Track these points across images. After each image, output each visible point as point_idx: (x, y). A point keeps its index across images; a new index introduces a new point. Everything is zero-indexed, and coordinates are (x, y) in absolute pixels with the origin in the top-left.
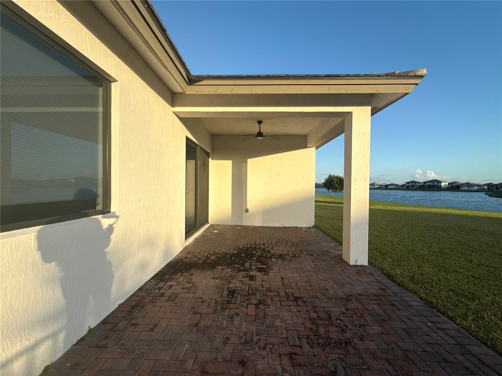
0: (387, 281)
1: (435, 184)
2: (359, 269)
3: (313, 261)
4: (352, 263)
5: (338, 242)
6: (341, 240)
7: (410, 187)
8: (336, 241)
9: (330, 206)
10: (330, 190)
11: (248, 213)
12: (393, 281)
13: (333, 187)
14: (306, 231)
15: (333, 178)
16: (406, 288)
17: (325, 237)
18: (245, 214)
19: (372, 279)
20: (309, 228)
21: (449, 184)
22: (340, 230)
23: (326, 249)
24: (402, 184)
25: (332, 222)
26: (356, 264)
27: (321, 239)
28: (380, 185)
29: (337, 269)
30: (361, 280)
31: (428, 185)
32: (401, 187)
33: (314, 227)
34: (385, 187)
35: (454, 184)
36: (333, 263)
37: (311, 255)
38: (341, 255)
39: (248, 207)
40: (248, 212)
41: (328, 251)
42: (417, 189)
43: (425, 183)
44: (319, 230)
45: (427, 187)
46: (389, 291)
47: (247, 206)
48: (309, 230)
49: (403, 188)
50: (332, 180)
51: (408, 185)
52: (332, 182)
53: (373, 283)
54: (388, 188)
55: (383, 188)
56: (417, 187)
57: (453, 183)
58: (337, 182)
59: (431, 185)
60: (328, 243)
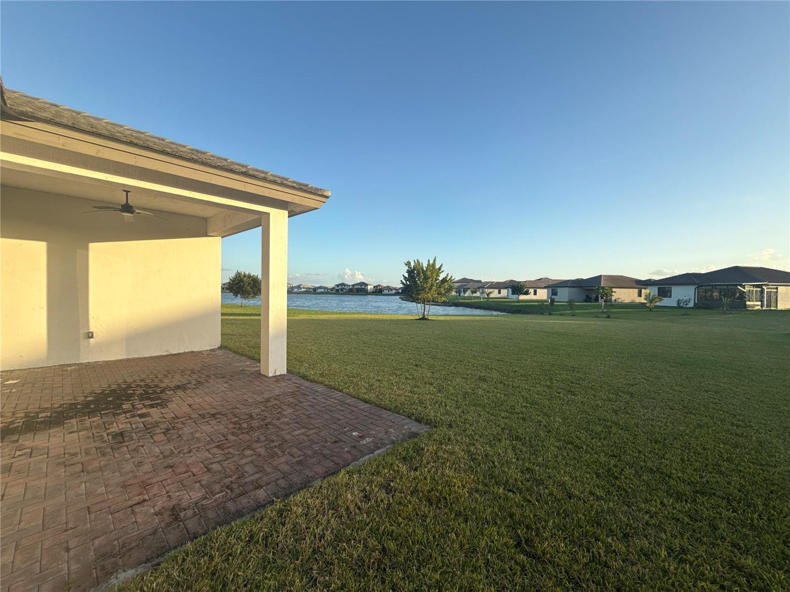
0: (301, 381)
1: (363, 287)
2: (278, 378)
3: (227, 382)
4: (270, 375)
5: (255, 359)
6: (258, 357)
7: (340, 290)
8: (252, 359)
9: (239, 319)
10: (239, 296)
11: (91, 340)
12: (307, 380)
13: (243, 291)
14: (209, 355)
15: (242, 277)
16: (316, 382)
17: (237, 357)
18: (83, 342)
19: (290, 383)
20: (212, 350)
21: (374, 287)
22: (258, 346)
23: (241, 369)
24: (332, 287)
25: (244, 339)
26: (275, 375)
27: (232, 360)
28: (307, 288)
29: (255, 383)
30: (279, 385)
31: (356, 288)
32: (331, 290)
33: (220, 348)
34: (313, 291)
35: (378, 288)
36: (250, 379)
37: (223, 378)
38: (260, 370)
39: (92, 329)
40: (92, 337)
41: (244, 370)
42: (346, 293)
43: (353, 286)
44: (228, 351)
45: (355, 290)
46: (302, 387)
47: (88, 327)
48: (214, 353)
49: (333, 292)
50: (241, 281)
51: (338, 288)
52: (241, 283)
53: (290, 385)
54: (317, 291)
55: (311, 292)
56: (347, 290)
57: (377, 286)
58: (249, 284)
59: (359, 288)
60: (242, 363)
